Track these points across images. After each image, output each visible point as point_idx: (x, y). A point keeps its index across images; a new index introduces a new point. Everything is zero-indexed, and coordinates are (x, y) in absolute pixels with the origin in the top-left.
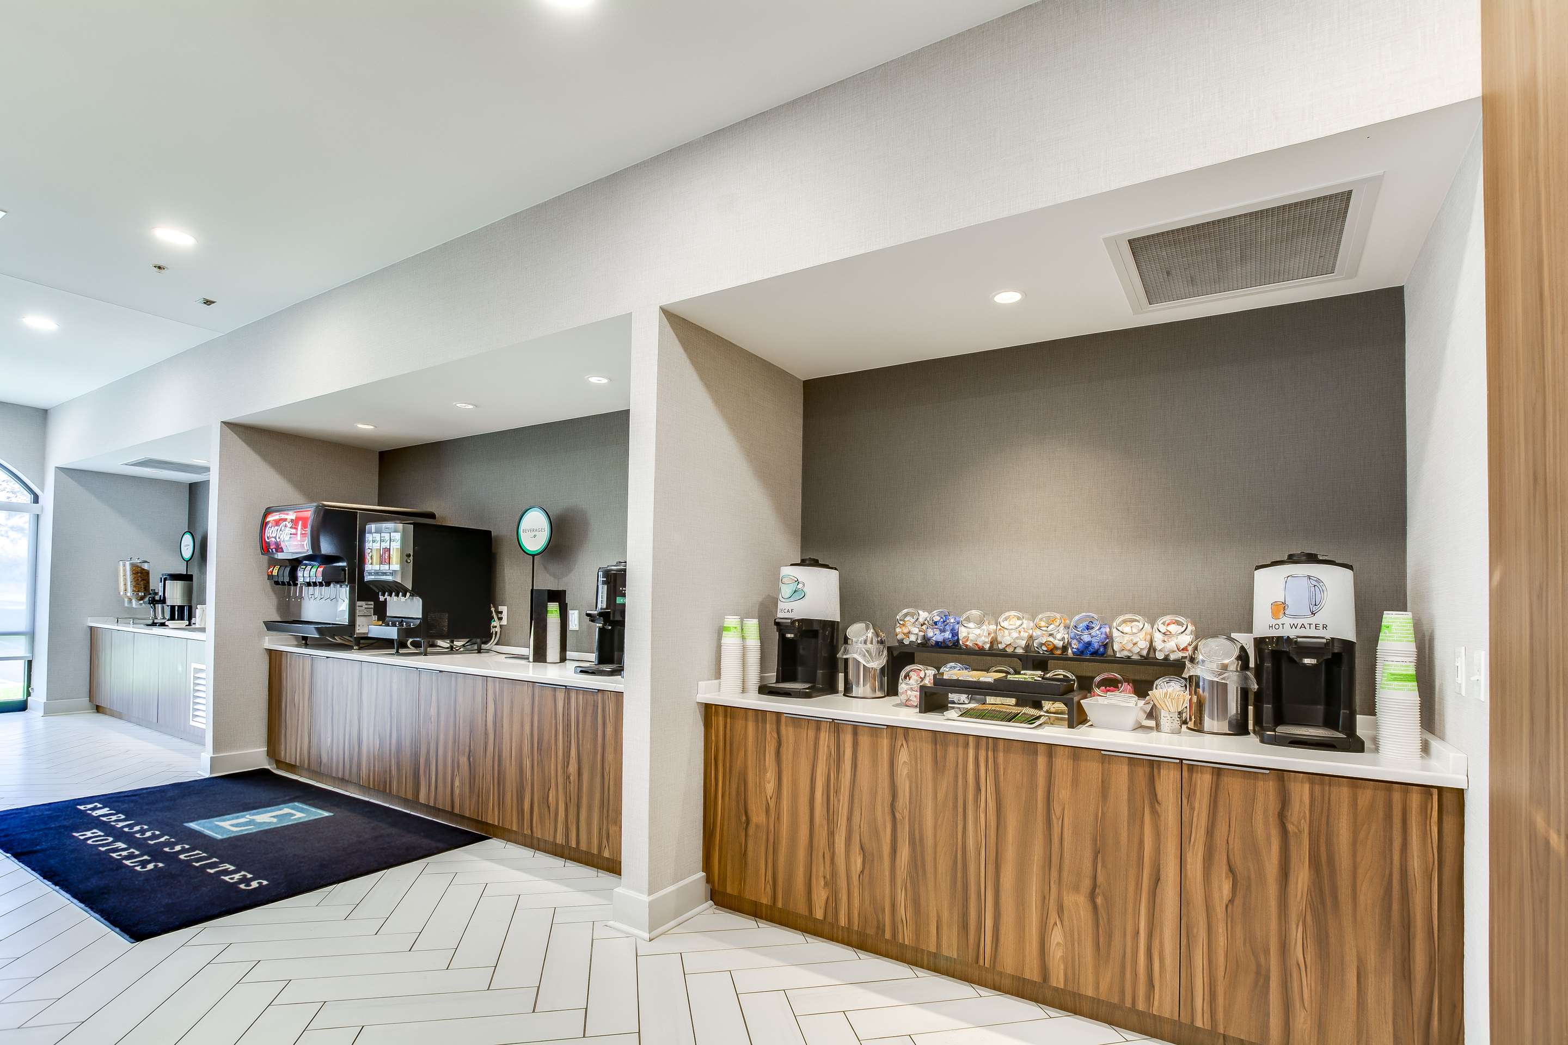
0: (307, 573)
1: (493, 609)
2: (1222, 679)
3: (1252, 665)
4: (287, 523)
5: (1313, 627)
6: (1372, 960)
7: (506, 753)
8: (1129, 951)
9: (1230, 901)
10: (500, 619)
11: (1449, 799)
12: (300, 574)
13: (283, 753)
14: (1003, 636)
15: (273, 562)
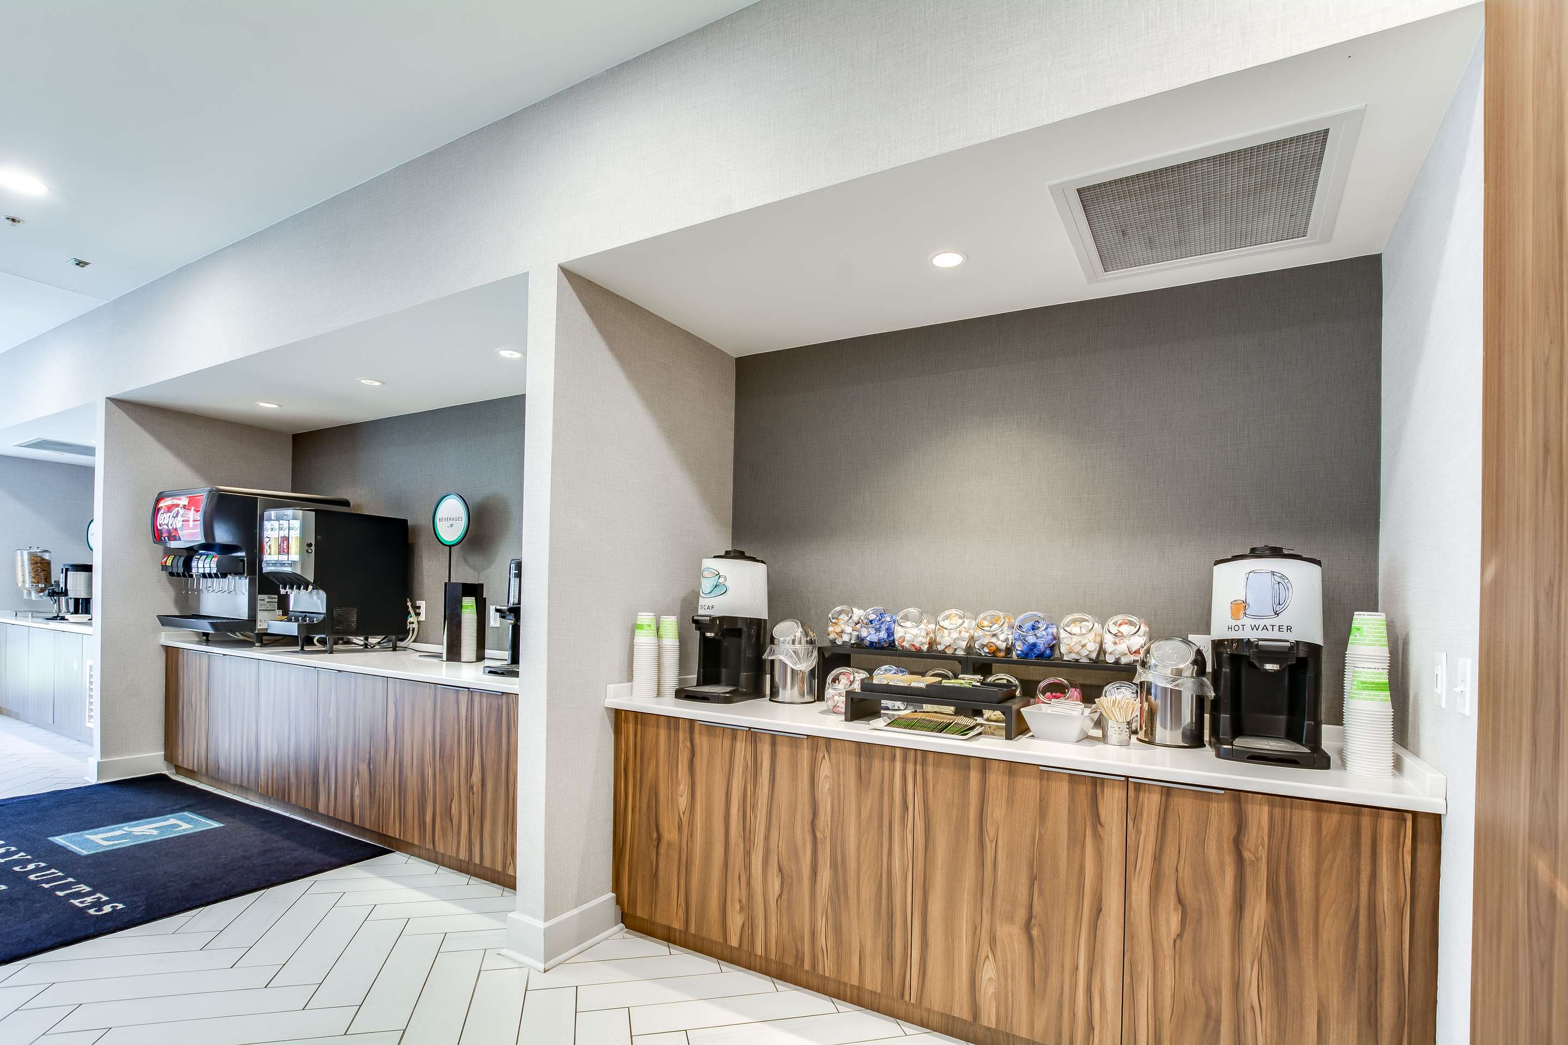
0: (200, 565)
1: (409, 604)
2: (1176, 686)
3: (1209, 669)
4: (179, 509)
5: (1276, 628)
6: (1335, 1004)
7: (407, 760)
8: (1066, 988)
9: (1178, 935)
10: (418, 614)
11: (1424, 825)
12: (194, 564)
13: (180, 757)
14: (942, 637)
15: (169, 552)
